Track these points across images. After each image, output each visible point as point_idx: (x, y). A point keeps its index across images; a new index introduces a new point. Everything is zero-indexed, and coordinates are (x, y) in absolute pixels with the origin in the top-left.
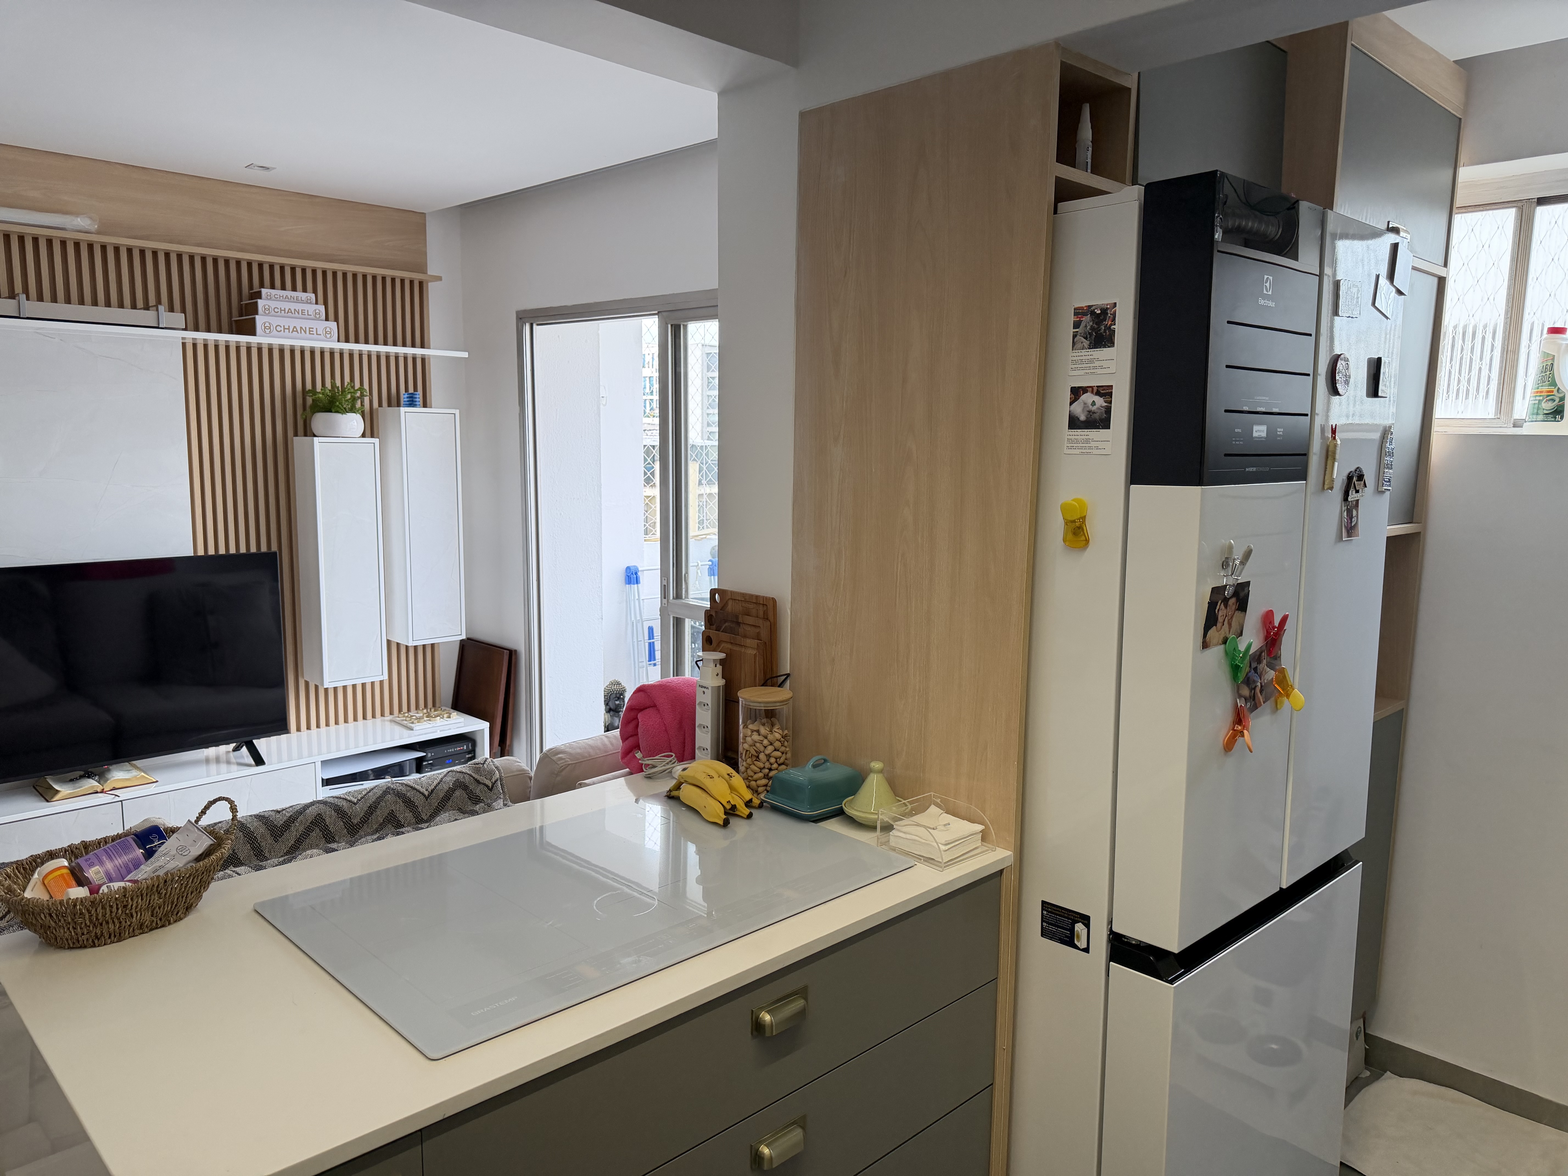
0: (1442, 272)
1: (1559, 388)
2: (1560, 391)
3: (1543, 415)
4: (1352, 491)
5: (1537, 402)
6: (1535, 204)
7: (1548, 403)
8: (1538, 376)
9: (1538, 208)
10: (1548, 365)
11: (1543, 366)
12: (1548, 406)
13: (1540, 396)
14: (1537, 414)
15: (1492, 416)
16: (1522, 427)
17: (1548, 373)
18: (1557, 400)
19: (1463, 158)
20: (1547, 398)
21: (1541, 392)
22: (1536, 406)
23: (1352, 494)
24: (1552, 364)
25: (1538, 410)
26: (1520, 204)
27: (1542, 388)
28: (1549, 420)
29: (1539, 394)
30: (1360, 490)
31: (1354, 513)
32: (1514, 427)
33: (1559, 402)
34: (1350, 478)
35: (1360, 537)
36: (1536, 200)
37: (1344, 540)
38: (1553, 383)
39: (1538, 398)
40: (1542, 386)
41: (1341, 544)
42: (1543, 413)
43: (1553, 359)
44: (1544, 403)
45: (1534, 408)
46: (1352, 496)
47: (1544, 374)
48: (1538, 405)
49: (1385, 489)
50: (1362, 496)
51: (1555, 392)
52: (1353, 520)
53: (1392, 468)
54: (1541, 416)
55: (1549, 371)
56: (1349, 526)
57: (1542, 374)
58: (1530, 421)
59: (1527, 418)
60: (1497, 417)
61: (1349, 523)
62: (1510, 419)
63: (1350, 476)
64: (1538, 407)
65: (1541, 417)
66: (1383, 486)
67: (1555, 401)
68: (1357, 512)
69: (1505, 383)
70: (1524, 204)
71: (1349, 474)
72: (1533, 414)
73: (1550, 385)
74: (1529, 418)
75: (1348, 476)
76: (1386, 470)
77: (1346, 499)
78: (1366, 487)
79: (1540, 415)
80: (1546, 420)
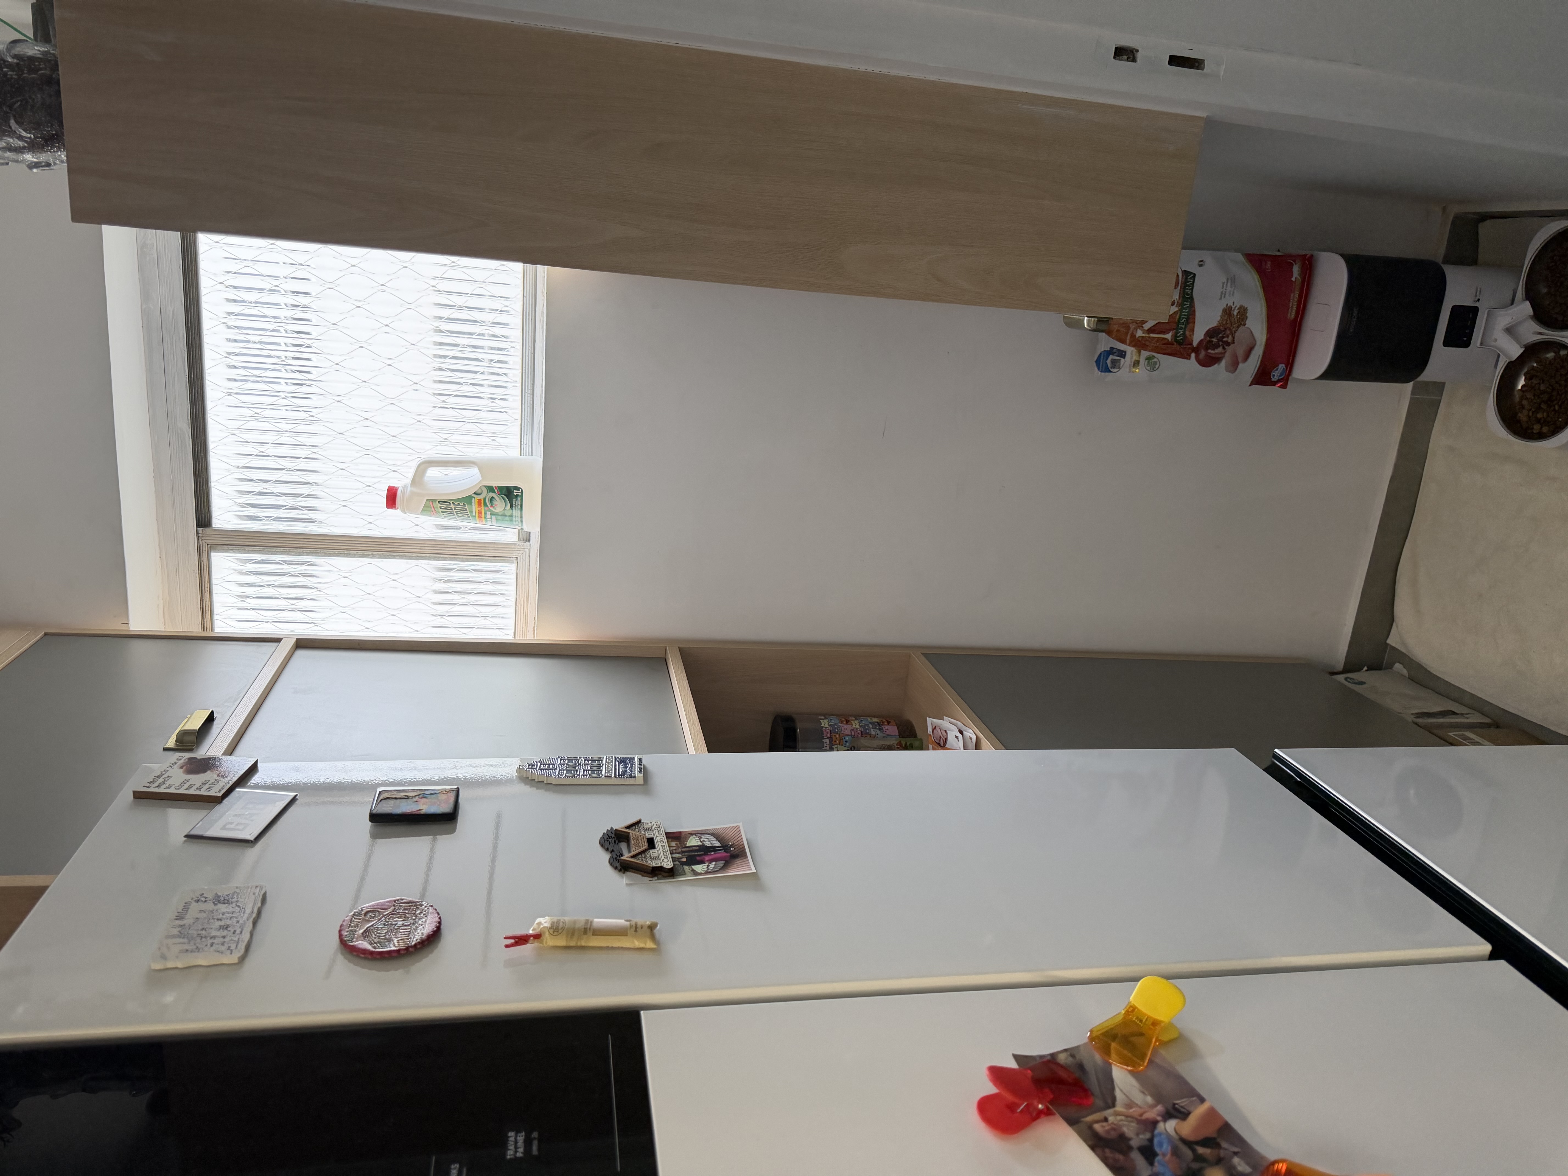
0: (287, 646)
1: (475, 493)
2: (479, 492)
3: (512, 509)
4: (652, 859)
5: (494, 517)
6: (208, 530)
7: (496, 505)
8: (456, 517)
9: (214, 526)
10: (440, 507)
11: (442, 512)
12: (500, 505)
13: (485, 513)
14: (511, 516)
15: (513, 566)
16: (530, 532)
17: (452, 506)
18: (492, 494)
19: (114, 627)
20: (489, 506)
21: (480, 513)
22: (499, 518)
23: (658, 858)
24: (439, 502)
25: (506, 516)
26: (205, 548)
27: (474, 512)
28: (519, 503)
29: (483, 516)
30: (648, 836)
31: (693, 842)
32: (529, 541)
33: (495, 493)
34: (623, 867)
35: (740, 824)
36: (200, 529)
37: (754, 870)
38: (468, 499)
39: (489, 516)
40: (471, 512)
41: (766, 875)
42: (511, 510)
43: (433, 501)
44: (495, 509)
45: (503, 520)
46: (662, 857)
47: (454, 511)
48: (499, 515)
49: (640, 771)
50: (658, 827)
51: (481, 497)
52: (707, 844)
53: (600, 759)
54: (514, 513)
55: (450, 505)
56: (722, 853)
57: (455, 513)
58: (522, 524)
59: (517, 527)
60: (515, 561)
61: (718, 855)
62: (519, 545)
63: (619, 868)
64: (501, 515)
65: (516, 512)
66: (635, 777)
67: (493, 497)
68: (691, 834)
69: (468, 553)
70: (205, 542)
71: (616, 868)
72: (511, 521)
73: (470, 503)
74: (518, 525)
75: (620, 871)
76: (603, 773)
77: (670, 873)
78: (639, 822)
79: (512, 513)
80: (519, 506)
